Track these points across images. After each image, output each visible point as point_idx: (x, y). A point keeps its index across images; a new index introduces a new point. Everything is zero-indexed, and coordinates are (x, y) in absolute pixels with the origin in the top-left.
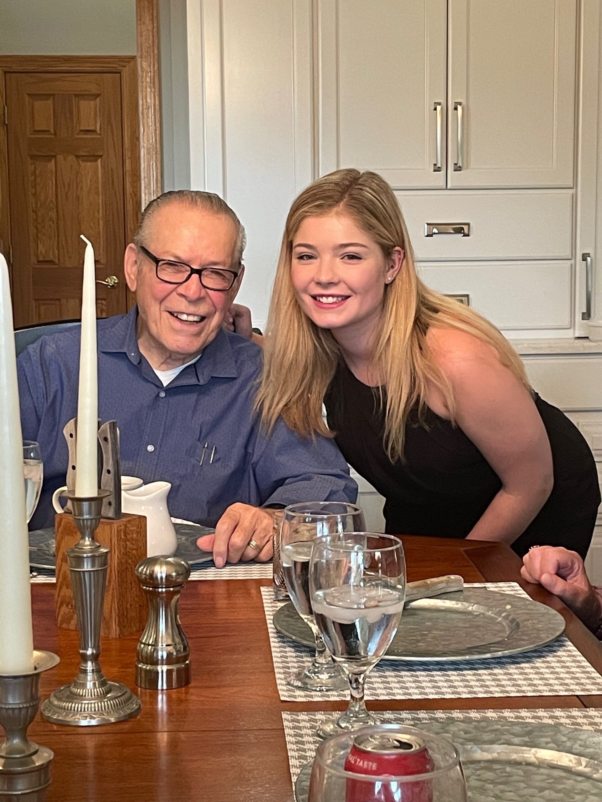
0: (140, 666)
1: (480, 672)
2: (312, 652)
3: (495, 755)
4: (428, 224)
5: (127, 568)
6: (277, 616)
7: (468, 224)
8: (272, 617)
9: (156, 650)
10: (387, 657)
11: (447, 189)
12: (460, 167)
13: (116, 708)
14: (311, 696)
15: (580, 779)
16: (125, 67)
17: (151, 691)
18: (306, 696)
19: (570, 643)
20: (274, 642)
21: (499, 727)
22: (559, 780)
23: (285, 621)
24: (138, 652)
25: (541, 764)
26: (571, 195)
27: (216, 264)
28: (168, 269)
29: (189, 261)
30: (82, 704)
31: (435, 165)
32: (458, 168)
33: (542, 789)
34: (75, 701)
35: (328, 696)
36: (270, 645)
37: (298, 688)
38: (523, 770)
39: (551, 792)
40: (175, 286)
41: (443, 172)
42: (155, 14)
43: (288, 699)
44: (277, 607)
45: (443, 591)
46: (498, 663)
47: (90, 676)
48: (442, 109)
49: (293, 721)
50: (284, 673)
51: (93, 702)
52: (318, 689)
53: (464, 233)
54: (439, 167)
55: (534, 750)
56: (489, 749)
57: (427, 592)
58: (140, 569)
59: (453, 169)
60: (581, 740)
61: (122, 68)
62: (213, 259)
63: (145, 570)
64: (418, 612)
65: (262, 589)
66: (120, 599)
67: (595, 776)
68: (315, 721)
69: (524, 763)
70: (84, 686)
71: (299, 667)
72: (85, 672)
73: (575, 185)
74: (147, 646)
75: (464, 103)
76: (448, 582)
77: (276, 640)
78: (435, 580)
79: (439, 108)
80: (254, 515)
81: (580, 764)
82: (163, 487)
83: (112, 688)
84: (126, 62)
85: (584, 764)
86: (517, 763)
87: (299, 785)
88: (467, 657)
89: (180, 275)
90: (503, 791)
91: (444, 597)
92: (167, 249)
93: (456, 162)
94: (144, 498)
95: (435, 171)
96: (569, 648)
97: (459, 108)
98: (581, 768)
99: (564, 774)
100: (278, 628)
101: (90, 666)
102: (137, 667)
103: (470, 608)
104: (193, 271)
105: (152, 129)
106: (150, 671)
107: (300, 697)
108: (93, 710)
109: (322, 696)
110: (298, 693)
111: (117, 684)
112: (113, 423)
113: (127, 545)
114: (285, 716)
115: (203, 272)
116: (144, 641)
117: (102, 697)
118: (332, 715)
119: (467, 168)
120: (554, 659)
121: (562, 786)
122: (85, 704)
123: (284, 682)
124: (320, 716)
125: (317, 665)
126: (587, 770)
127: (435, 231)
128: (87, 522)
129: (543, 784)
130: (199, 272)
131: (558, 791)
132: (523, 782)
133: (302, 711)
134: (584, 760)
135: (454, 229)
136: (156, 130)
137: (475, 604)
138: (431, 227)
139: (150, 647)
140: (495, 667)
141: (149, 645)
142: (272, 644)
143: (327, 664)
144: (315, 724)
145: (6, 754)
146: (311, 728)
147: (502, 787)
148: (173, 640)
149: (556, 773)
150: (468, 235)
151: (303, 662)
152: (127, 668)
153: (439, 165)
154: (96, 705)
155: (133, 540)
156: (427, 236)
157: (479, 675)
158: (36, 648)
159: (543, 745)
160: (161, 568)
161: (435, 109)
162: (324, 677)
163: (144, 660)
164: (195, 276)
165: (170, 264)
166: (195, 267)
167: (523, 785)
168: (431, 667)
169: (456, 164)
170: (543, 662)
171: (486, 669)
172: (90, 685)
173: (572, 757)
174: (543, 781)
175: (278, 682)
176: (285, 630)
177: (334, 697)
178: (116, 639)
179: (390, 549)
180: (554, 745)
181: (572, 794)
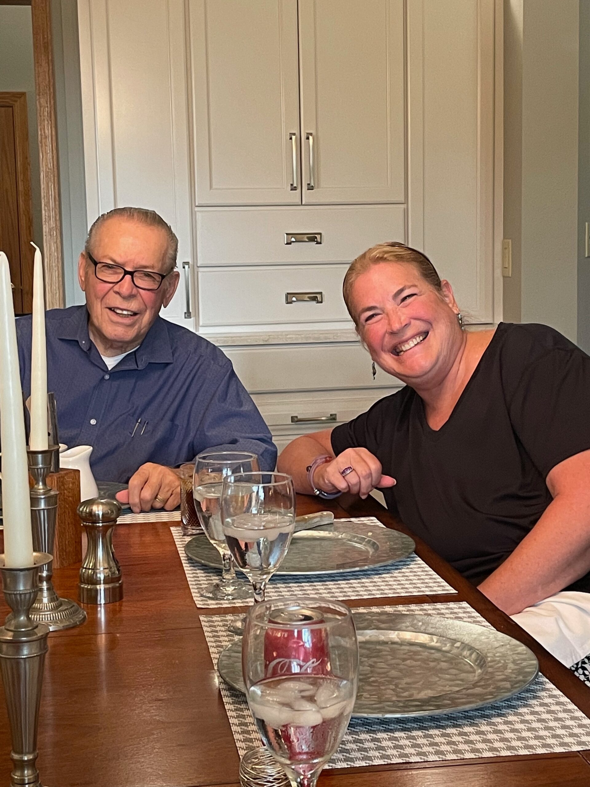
0: (82, 586)
1: (351, 581)
2: (218, 572)
3: (367, 638)
4: (287, 234)
5: (65, 512)
6: (187, 547)
7: (320, 234)
8: (183, 549)
9: (95, 573)
10: (278, 573)
11: (302, 205)
12: (312, 186)
13: (68, 617)
14: (221, 604)
15: (433, 651)
16: (16, 101)
17: (92, 605)
18: (217, 604)
19: (419, 559)
20: (186, 566)
21: (370, 617)
22: (416, 653)
23: (195, 550)
24: (81, 575)
25: (402, 643)
26: (403, 209)
27: (146, 267)
28: (106, 271)
29: (124, 264)
30: (40, 615)
31: (292, 185)
32: (310, 188)
33: (404, 660)
34: (34, 613)
35: (234, 603)
36: (183, 569)
37: (209, 598)
38: (389, 647)
39: (412, 661)
40: (111, 285)
41: (299, 190)
42: (50, 58)
43: (203, 607)
44: (185, 541)
45: (318, 524)
46: (364, 575)
47: (45, 593)
48: (296, 138)
49: (208, 621)
50: (197, 588)
51: (49, 613)
52: (225, 598)
53: (317, 241)
54: (295, 187)
55: (396, 632)
56: (363, 633)
57: (306, 525)
58: (81, 509)
59: (307, 188)
60: (432, 624)
61: (14, 103)
62: (144, 263)
63: (85, 509)
64: (298, 541)
65: (172, 528)
66: (60, 537)
67: (444, 649)
68: (226, 621)
69: (390, 643)
70: (41, 601)
71: (208, 584)
72: (41, 590)
73: (406, 202)
74: (87, 570)
75: (314, 134)
76: (321, 516)
77: (188, 565)
78: (311, 515)
79: (294, 137)
80: (160, 473)
81: (432, 640)
82: (88, 449)
83: (63, 603)
84: (17, 97)
85: (435, 640)
86: (385, 643)
87: (221, 663)
88: (341, 571)
89: (116, 276)
90: (375, 662)
91: (318, 528)
92: (105, 254)
93: (309, 183)
94: (71, 459)
95: (291, 190)
96: (419, 562)
97: (311, 137)
98: (433, 644)
99: (419, 649)
100: (190, 555)
101: (45, 585)
102: (80, 587)
103: (340, 537)
104: (126, 273)
105: (50, 156)
106: (91, 589)
107: (212, 604)
108: (49, 619)
109: (229, 603)
110: (210, 602)
111: (66, 600)
112: (52, 394)
113: (64, 493)
114: (202, 618)
115: (135, 274)
116: (85, 566)
117: (55, 609)
118: (239, 616)
119: (318, 188)
120: (407, 570)
121: (420, 657)
122: (42, 615)
123: (198, 595)
124: (229, 617)
125: (224, 581)
126: (438, 645)
127: (293, 239)
128: (41, 471)
129: (405, 656)
130: (131, 273)
131: (416, 660)
132: (389, 655)
133: (214, 614)
134: (435, 638)
135: (308, 238)
136: (53, 157)
137: (344, 533)
138: (290, 236)
139: (90, 571)
140: (363, 578)
141: (89, 569)
142: (185, 568)
143: (233, 579)
144: (226, 623)
145: (15, 628)
146: (224, 626)
147: (375, 659)
148: (109, 564)
149: (414, 648)
150: (320, 243)
151: (211, 580)
152: (70, 589)
153: (295, 185)
154: (52, 615)
155: (69, 489)
156: (287, 244)
157: (351, 584)
158: (35, 550)
159: (404, 628)
160: (98, 507)
161: (291, 139)
162: (230, 589)
163: (86, 581)
164: (128, 277)
165: (108, 266)
166: (128, 269)
167: (389, 657)
168: (313, 580)
169: (309, 184)
170: (399, 573)
171: (356, 579)
172: (45, 600)
173: (426, 636)
174: (405, 654)
175: (193, 595)
176: (195, 556)
177: (239, 603)
178: (57, 569)
179: (284, 483)
180: (412, 628)
181: (427, 662)
